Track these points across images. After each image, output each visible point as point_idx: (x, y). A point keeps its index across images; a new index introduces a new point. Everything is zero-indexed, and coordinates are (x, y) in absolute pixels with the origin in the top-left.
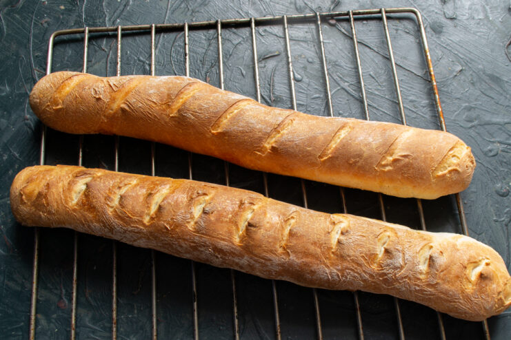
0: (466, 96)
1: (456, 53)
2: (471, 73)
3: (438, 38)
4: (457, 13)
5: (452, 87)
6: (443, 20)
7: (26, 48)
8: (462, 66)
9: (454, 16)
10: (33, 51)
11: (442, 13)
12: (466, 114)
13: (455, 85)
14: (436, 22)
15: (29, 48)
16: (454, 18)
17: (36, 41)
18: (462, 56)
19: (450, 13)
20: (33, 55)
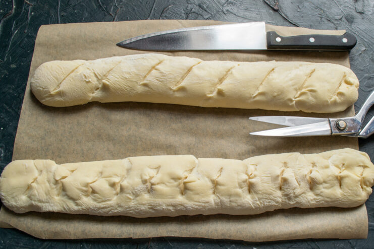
0: (367, 69)
1: (362, 37)
2: (372, 52)
3: (351, 26)
4: (365, 9)
5: (358, 62)
6: (354, 13)
7: (55, 8)
8: (366, 47)
9: (363, 11)
10: (60, 11)
11: (354, 8)
12: (366, 82)
13: (360, 60)
14: (349, 15)
15: (57, 9)
16: (362, 13)
17: (62, 4)
18: (366, 40)
19: (360, 9)
20: (60, 14)
